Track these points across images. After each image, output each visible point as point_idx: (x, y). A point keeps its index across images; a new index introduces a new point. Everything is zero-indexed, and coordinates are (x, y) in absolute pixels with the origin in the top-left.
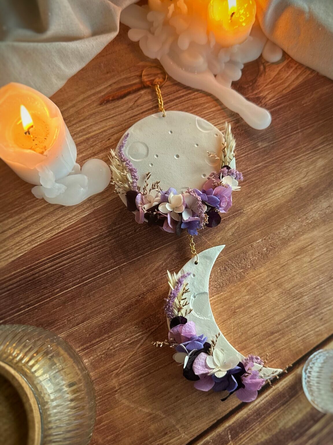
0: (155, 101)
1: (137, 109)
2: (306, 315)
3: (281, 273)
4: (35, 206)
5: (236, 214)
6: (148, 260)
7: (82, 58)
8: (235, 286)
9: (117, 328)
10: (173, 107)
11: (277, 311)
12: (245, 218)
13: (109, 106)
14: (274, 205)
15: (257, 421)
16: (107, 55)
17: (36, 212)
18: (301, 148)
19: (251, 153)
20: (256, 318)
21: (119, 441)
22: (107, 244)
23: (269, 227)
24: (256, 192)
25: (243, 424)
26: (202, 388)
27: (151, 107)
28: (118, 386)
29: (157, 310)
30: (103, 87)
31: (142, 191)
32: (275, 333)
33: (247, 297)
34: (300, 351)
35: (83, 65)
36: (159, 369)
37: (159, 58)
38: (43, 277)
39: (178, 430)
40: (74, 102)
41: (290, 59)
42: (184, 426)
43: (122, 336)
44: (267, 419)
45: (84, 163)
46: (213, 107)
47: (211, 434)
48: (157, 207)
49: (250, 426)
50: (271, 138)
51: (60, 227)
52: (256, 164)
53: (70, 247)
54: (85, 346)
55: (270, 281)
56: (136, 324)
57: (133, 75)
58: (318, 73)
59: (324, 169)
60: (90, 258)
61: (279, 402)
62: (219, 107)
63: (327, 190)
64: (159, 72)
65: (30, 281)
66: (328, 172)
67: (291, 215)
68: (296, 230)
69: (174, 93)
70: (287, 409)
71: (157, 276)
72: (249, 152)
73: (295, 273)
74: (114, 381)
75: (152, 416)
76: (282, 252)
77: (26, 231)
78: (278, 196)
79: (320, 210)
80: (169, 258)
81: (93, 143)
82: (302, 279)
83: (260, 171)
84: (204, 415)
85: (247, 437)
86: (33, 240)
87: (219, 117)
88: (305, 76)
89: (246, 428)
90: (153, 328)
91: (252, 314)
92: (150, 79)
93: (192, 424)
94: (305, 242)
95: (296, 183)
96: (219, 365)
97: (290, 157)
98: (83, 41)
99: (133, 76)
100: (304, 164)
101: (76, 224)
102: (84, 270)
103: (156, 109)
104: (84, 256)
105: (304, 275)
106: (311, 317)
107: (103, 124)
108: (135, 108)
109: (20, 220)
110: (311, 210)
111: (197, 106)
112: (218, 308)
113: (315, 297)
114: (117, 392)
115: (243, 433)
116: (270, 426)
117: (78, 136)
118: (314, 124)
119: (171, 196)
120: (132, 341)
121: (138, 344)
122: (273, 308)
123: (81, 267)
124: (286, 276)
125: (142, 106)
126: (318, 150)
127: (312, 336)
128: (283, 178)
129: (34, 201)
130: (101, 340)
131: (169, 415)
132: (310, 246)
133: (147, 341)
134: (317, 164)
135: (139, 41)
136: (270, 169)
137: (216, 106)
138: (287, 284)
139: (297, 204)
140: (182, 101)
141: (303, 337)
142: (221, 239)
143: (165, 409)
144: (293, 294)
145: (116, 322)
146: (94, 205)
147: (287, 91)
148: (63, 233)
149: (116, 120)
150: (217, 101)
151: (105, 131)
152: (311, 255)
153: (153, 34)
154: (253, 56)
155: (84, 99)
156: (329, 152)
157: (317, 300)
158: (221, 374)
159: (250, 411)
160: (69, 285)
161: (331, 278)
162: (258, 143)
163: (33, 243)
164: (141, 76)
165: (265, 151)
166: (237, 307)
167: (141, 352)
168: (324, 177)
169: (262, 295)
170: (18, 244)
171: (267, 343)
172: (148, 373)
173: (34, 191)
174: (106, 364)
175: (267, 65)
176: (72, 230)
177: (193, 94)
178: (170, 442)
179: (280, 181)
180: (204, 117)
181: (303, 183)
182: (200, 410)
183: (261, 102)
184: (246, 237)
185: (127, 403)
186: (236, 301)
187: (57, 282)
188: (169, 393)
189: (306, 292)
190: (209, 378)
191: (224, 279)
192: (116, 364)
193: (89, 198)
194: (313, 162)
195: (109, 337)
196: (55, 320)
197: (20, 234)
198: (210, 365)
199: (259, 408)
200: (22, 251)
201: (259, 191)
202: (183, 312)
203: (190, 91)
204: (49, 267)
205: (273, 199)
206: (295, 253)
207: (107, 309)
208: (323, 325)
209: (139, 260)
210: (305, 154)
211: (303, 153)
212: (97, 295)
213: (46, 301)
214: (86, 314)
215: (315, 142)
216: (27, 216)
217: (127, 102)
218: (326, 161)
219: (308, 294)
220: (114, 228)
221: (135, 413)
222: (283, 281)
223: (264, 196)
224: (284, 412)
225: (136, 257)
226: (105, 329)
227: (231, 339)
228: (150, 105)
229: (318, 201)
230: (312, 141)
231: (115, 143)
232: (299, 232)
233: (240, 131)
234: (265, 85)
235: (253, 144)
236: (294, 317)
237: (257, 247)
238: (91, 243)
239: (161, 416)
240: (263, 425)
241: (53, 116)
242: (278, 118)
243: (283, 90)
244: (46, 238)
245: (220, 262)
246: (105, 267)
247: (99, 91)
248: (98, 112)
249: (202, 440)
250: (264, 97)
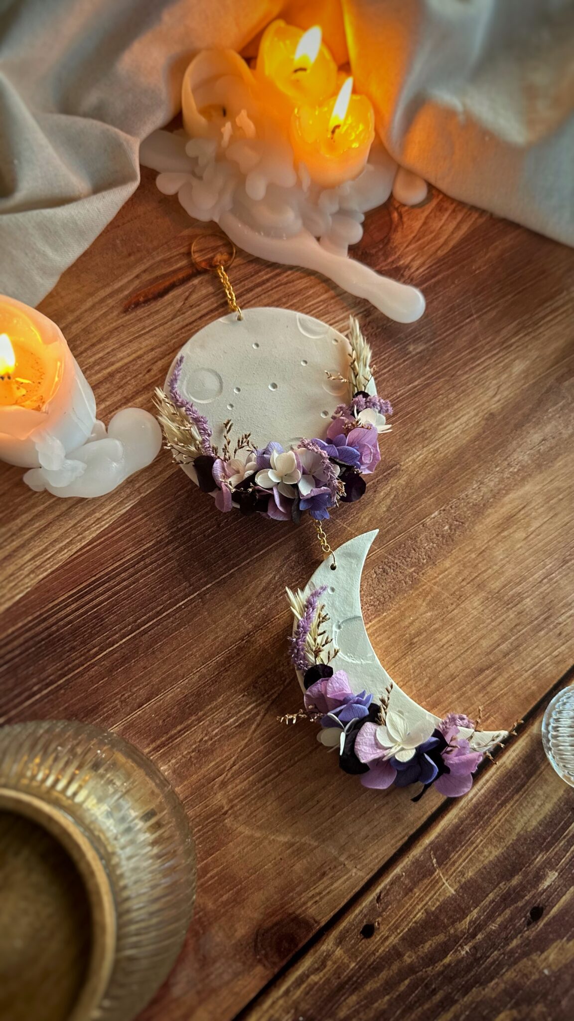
0: (221, 295)
1: (190, 312)
2: (532, 631)
3: (480, 565)
4: (34, 506)
5: (389, 474)
6: (249, 573)
7: (82, 233)
8: (405, 598)
9: (210, 702)
10: (253, 302)
11: (484, 632)
12: (405, 478)
13: (140, 312)
14: (452, 449)
15: (477, 827)
16: (124, 224)
17: (36, 515)
18: (483, 347)
19: (399, 365)
20: (450, 649)
21: (244, 900)
22: (171, 555)
23: (447, 488)
24: (418, 431)
25: (453, 836)
26: (376, 786)
27: (215, 305)
28: (227, 804)
29: (277, 660)
30: (125, 280)
31: (221, 454)
32: (485, 670)
33: (429, 614)
34: (533, 694)
35: (86, 246)
36: (296, 763)
37: (216, 220)
38: (66, 631)
39: (344, 865)
40: (78, 313)
41: (441, 196)
42: (353, 855)
43: (221, 715)
44: (494, 820)
45: (110, 419)
46: (322, 294)
47: (402, 862)
48: (252, 478)
49: (467, 838)
50: (429, 335)
51: (84, 538)
52: (410, 382)
53: (106, 571)
54: (158, 742)
55: (463, 580)
56: (244, 690)
57: (175, 254)
58: (491, 215)
59: (526, 377)
60: (146, 585)
61: (509, 788)
62: (332, 293)
63: (536, 411)
64: (220, 243)
65: (43, 640)
66: (534, 381)
67: (481, 462)
68: (495, 487)
69: (252, 276)
70: (525, 798)
71: (268, 599)
72: (395, 364)
73: (503, 562)
74: (219, 796)
75: (295, 848)
76: (476, 528)
77: (23, 552)
78: (456, 433)
79: (530, 447)
80: (284, 564)
81: (122, 381)
82: (517, 570)
83: (418, 394)
84: (384, 831)
85: (464, 856)
86: (38, 567)
87: (334, 309)
88: (471, 222)
89: (460, 842)
90: (275, 692)
91: (441, 643)
92: (206, 257)
93: (367, 850)
94: (512, 505)
95: (483, 408)
96: (399, 740)
97: (465, 364)
98: (80, 203)
99: (175, 256)
100: (491, 372)
101: (112, 528)
102: (137, 607)
103: (223, 308)
104: (134, 583)
105: (519, 563)
106: (543, 633)
107: (135, 346)
108: (187, 311)
109: (9, 534)
110: (515, 450)
111: (295, 294)
112: (381, 641)
113: (544, 598)
114: (227, 816)
115: (457, 852)
116: (501, 831)
117: (93, 371)
118: (497, 303)
119: (275, 457)
120: (240, 721)
121: (253, 723)
122: (476, 627)
123: (130, 603)
124: (490, 568)
125: (199, 305)
126: (511, 345)
127: (548, 665)
128: (458, 401)
129: (30, 497)
130: (185, 728)
131: (324, 841)
132: (522, 512)
133: (267, 716)
134: (514, 370)
135: (176, 195)
136: (434, 389)
137: (326, 292)
138: (493, 582)
139: (488, 443)
140: (267, 288)
141: (534, 669)
142: (370, 520)
143: (316, 831)
144: (506, 598)
145: (208, 692)
146: (139, 491)
147: (445, 251)
148: (90, 547)
149: (156, 335)
150: (327, 282)
151: (139, 357)
152: (525, 528)
153: (200, 178)
154: (378, 198)
155: (93, 306)
156: (530, 347)
157: (547, 601)
158: (406, 756)
159: (462, 812)
160: (115, 637)
161: (565, 562)
162: (407, 347)
163: (38, 572)
164: (189, 254)
165: (421, 358)
166: (414, 635)
167: (259, 738)
168: (527, 391)
169: (454, 606)
170: (12, 578)
171: (474, 690)
172: (277, 773)
173: (28, 479)
174: (200, 768)
175: (404, 209)
176: (105, 540)
177: (285, 275)
178: (333, 887)
179: (455, 407)
180: (310, 312)
181: (494, 406)
182: (376, 824)
183: (402, 275)
184: (412, 510)
185: (247, 832)
186: (411, 623)
187: (92, 636)
188: (318, 802)
189: (527, 592)
190: (387, 765)
191: (384, 589)
192: (217, 766)
193: (129, 478)
194: (506, 367)
195: (199, 720)
196: (99, 704)
197: (13, 560)
198: (384, 742)
199: (478, 804)
200: (22, 588)
201: (423, 428)
202: (323, 655)
203: (278, 271)
204: (73, 612)
205: (448, 440)
206: (499, 527)
207: (189, 669)
208: (564, 644)
209: (232, 575)
210: (489, 355)
211: (487, 354)
212: (167, 649)
213: (76, 672)
214: (153, 685)
215: (504, 332)
216: (20, 525)
217: (172, 302)
218: (528, 362)
219: (530, 596)
220: (180, 526)
221: (264, 847)
222: (485, 578)
223: (432, 435)
224: (521, 805)
225: (226, 571)
226: (190, 707)
227: (412, 692)
228: (213, 303)
229: (525, 433)
230: (498, 332)
231: (160, 376)
232: (500, 490)
233: (375, 329)
234: (405, 245)
235: (401, 349)
236: (513, 638)
237: (434, 525)
238: (143, 559)
239: (310, 845)
240: (489, 833)
241: (47, 341)
242: (436, 298)
243: (437, 251)
244: (61, 560)
245: (374, 560)
246: (174, 596)
247: (119, 288)
248: (122, 325)
249: (389, 875)
250: (408, 267)
